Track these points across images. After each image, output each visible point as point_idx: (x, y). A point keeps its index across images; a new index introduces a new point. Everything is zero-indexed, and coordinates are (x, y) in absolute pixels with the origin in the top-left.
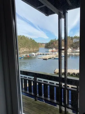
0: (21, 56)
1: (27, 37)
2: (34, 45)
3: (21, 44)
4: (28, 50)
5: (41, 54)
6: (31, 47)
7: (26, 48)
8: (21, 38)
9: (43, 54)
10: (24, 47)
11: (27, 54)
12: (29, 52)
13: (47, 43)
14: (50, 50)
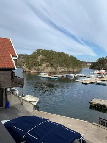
0: (56, 77)
1: (67, 54)
2: (74, 64)
3: (58, 63)
4: (66, 70)
5: (81, 76)
6: (70, 66)
7: (65, 67)
8: (60, 55)
9: (85, 77)
10: (61, 65)
11: (64, 75)
12: (67, 72)
13: (94, 62)
14: (97, 72)
